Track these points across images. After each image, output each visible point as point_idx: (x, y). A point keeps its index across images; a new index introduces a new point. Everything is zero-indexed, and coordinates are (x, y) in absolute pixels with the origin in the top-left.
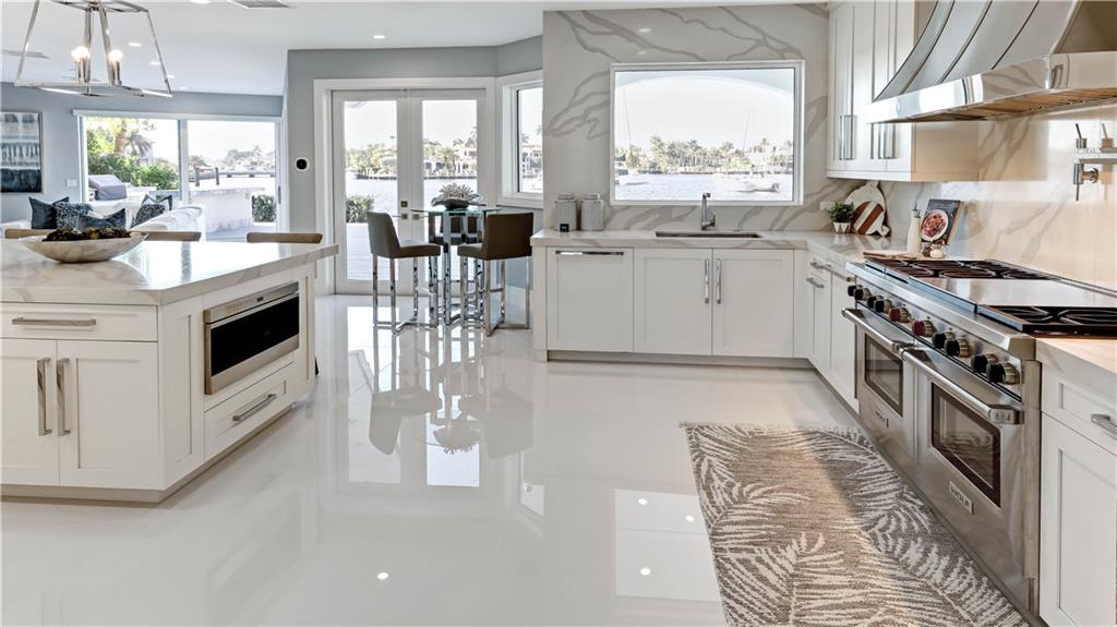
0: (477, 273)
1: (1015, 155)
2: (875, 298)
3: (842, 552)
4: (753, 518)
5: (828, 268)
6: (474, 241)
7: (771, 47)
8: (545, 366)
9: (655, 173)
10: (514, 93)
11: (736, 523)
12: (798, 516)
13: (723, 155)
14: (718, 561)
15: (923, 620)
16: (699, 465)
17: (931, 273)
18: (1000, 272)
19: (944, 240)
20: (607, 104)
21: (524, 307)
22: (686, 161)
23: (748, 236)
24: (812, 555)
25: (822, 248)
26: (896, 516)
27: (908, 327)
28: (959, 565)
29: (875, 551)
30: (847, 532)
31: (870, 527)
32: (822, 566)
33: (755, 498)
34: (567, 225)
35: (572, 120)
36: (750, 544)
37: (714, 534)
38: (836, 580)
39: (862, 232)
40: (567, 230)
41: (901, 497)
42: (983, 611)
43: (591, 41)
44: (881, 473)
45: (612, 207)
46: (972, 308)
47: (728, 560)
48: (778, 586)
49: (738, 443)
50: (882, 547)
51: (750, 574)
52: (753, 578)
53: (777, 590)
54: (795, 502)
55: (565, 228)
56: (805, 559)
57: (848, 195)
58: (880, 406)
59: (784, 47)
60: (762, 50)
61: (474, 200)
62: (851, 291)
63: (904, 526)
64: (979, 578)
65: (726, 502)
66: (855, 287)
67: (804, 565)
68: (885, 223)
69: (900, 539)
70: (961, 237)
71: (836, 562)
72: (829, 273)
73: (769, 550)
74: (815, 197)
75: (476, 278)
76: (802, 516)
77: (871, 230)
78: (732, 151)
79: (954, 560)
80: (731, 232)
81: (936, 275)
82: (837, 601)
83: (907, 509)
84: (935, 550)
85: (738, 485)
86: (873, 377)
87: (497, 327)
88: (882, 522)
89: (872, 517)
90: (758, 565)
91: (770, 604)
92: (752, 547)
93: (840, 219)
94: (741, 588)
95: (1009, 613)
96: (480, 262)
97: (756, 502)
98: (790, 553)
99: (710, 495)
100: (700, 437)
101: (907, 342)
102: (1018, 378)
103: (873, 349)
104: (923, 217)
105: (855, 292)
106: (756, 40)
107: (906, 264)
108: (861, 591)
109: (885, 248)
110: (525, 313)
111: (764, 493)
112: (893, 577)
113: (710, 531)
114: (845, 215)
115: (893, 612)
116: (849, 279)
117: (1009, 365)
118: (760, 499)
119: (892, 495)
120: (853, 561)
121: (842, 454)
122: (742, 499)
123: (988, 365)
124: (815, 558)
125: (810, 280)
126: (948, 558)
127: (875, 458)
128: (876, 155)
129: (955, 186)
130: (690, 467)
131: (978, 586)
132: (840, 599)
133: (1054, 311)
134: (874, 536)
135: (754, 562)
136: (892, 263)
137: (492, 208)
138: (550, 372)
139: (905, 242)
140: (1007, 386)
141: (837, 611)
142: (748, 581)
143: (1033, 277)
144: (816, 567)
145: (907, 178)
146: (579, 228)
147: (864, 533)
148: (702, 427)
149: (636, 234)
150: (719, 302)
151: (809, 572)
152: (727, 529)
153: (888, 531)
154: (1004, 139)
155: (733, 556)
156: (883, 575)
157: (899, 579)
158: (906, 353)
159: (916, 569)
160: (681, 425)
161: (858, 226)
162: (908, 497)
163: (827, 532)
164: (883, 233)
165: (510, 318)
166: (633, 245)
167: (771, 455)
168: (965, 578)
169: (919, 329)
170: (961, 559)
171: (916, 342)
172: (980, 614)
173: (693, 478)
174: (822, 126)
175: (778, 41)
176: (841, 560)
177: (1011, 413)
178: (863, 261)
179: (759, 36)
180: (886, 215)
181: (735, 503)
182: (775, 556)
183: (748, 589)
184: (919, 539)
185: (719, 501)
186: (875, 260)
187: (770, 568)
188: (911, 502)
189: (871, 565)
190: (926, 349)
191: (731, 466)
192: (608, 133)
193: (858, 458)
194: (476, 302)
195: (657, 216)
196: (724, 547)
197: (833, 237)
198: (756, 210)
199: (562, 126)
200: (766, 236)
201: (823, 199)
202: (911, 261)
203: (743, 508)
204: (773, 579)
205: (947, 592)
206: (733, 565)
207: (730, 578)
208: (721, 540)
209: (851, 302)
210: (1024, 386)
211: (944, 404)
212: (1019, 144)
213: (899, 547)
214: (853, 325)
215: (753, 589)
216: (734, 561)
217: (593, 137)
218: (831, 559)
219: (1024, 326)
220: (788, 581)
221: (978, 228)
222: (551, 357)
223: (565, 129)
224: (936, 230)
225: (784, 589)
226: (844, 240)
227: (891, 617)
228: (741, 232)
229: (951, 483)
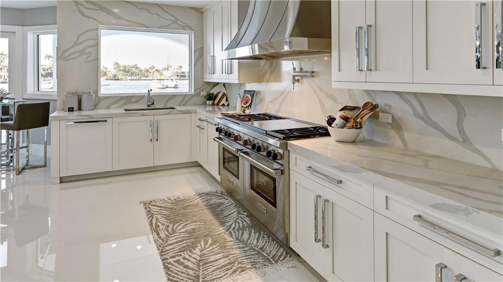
0: (8, 138)
1: (273, 73)
2: (227, 132)
3: (219, 244)
4: (179, 239)
5: (206, 121)
6: (7, 120)
7: (179, 25)
8: (59, 186)
9: (115, 80)
10: (36, 37)
11: (172, 244)
12: (199, 233)
13: (150, 71)
14: (165, 265)
15: (252, 262)
16: (151, 221)
17: (248, 119)
18: (271, 117)
19: (250, 106)
20: (97, 45)
21: (43, 155)
22: (132, 75)
23: (170, 108)
24: (207, 249)
25: (203, 112)
26: (238, 222)
27: (241, 142)
28: (262, 235)
29: (232, 239)
30: (220, 234)
31: (229, 229)
32: (212, 252)
33: (179, 230)
34: (73, 108)
35: (75, 53)
36: (179, 252)
37: (162, 252)
38: (217, 257)
39: (218, 104)
40: (73, 111)
41: (239, 213)
42: (271, 251)
43: (87, 12)
44: (231, 205)
45: (99, 97)
46: (265, 132)
47: (170, 263)
48: (194, 268)
49: (169, 205)
50: (234, 236)
51: (180, 266)
52: (182, 268)
53: (193, 270)
54: (197, 227)
55: (71, 110)
56: (204, 252)
57: (212, 89)
58: (229, 176)
59: (185, 25)
60: (175, 25)
61: (7, 96)
62: (217, 129)
63: (241, 225)
64: (269, 238)
65: (167, 236)
66: (218, 128)
67: (204, 254)
68: (227, 100)
69: (240, 231)
70: (256, 105)
71: (217, 249)
72: (207, 123)
73: (188, 252)
74: (198, 91)
75: (8, 141)
76: (201, 232)
77: (221, 104)
78: (154, 70)
79: (260, 234)
80: (162, 107)
81: (249, 120)
82: (219, 266)
83: (242, 218)
84: (253, 232)
85: (171, 225)
86: (226, 165)
87: (24, 169)
88: (233, 226)
89: (229, 225)
90: (184, 261)
91: (191, 277)
92: (180, 253)
93: (209, 99)
94: (177, 274)
95: (279, 249)
96: (11, 132)
97: (180, 231)
98: (197, 251)
99: (158, 234)
100: (151, 207)
101: (240, 148)
102: (282, 157)
103: (226, 153)
104: (242, 97)
105: (219, 130)
106: (172, 20)
107: (238, 117)
108: (228, 258)
109: (227, 111)
110: (43, 159)
111: (184, 226)
112: (239, 248)
113: (160, 251)
114: (211, 97)
115: (240, 263)
116: (215, 125)
117: (279, 153)
118: (181, 230)
119: (235, 213)
120: (223, 247)
121: (215, 200)
122: (174, 232)
123: (272, 154)
124: (208, 249)
125: (198, 126)
126: (258, 234)
127: (228, 199)
128: (224, 72)
129: (253, 85)
130: (147, 222)
131: (269, 242)
132: (220, 264)
133: (290, 130)
134: (230, 233)
135: (182, 260)
136: (232, 116)
137: (19, 100)
138: (61, 189)
139: (236, 108)
140: (278, 161)
141: (219, 270)
142: (180, 270)
143: (281, 118)
144: (209, 253)
145: (236, 82)
146: (80, 109)
147: (226, 232)
148: (151, 202)
149: (113, 111)
150: (157, 140)
151: (206, 257)
152: (167, 248)
153: (236, 229)
154: (269, 67)
155: (171, 260)
156: (235, 248)
157: (241, 248)
158: (241, 153)
159: (247, 242)
160: (141, 203)
161: (216, 102)
162: (241, 212)
163: (212, 236)
164: (226, 105)
165: (32, 162)
166: (112, 116)
167: (185, 208)
168: (264, 240)
169: (246, 143)
170: (262, 233)
171: (244, 148)
172: (270, 252)
173: (149, 227)
174: (200, 60)
175: (183, 22)
176: (219, 247)
177: (280, 171)
178: (221, 116)
179: (174, 19)
180: (227, 97)
181: (171, 234)
182: (191, 254)
183: (180, 274)
184: (247, 229)
185: (163, 235)
186: (226, 116)
187: (189, 261)
188: (243, 214)
189: (231, 246)
190: (248, 150)
191: (167, 217)
192: (97, 60)
193: (221, 201)
194: (7, 156)
195: (125, 101)
196: (168, 257)
197: (206, 107)
198: (173, 96)
199: (70, 55)
200: (178, 108)
201: (202, 91)
202: (239, 115)
203: (174, 236)
204: (191, 265)
205: (259, 247)
206: (172, 265)
207: (172, 271)
208: (165, 254)
209: (217, 134)
210: (284, 160)
211: (255, 171)
212: (275, 68)
213: (240, 234)
214: (218, 143)
215: (183, 273)
216: (172, 262)
217: (89, 61)
218: (214, 249)
219: (283, 137)
220: (198, 264)
221: (261, 101)
222: (62, 180)
223: (71, 57)
224: (247, 102)
225: (196, 268)
226: (211, 108)
227: (240, 265)
228: (166, 107)
229: (258, 203)
